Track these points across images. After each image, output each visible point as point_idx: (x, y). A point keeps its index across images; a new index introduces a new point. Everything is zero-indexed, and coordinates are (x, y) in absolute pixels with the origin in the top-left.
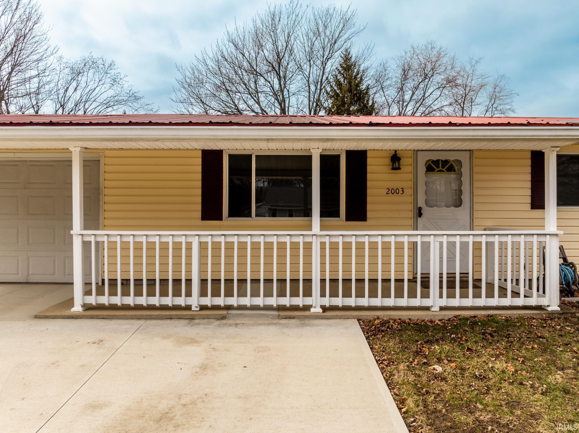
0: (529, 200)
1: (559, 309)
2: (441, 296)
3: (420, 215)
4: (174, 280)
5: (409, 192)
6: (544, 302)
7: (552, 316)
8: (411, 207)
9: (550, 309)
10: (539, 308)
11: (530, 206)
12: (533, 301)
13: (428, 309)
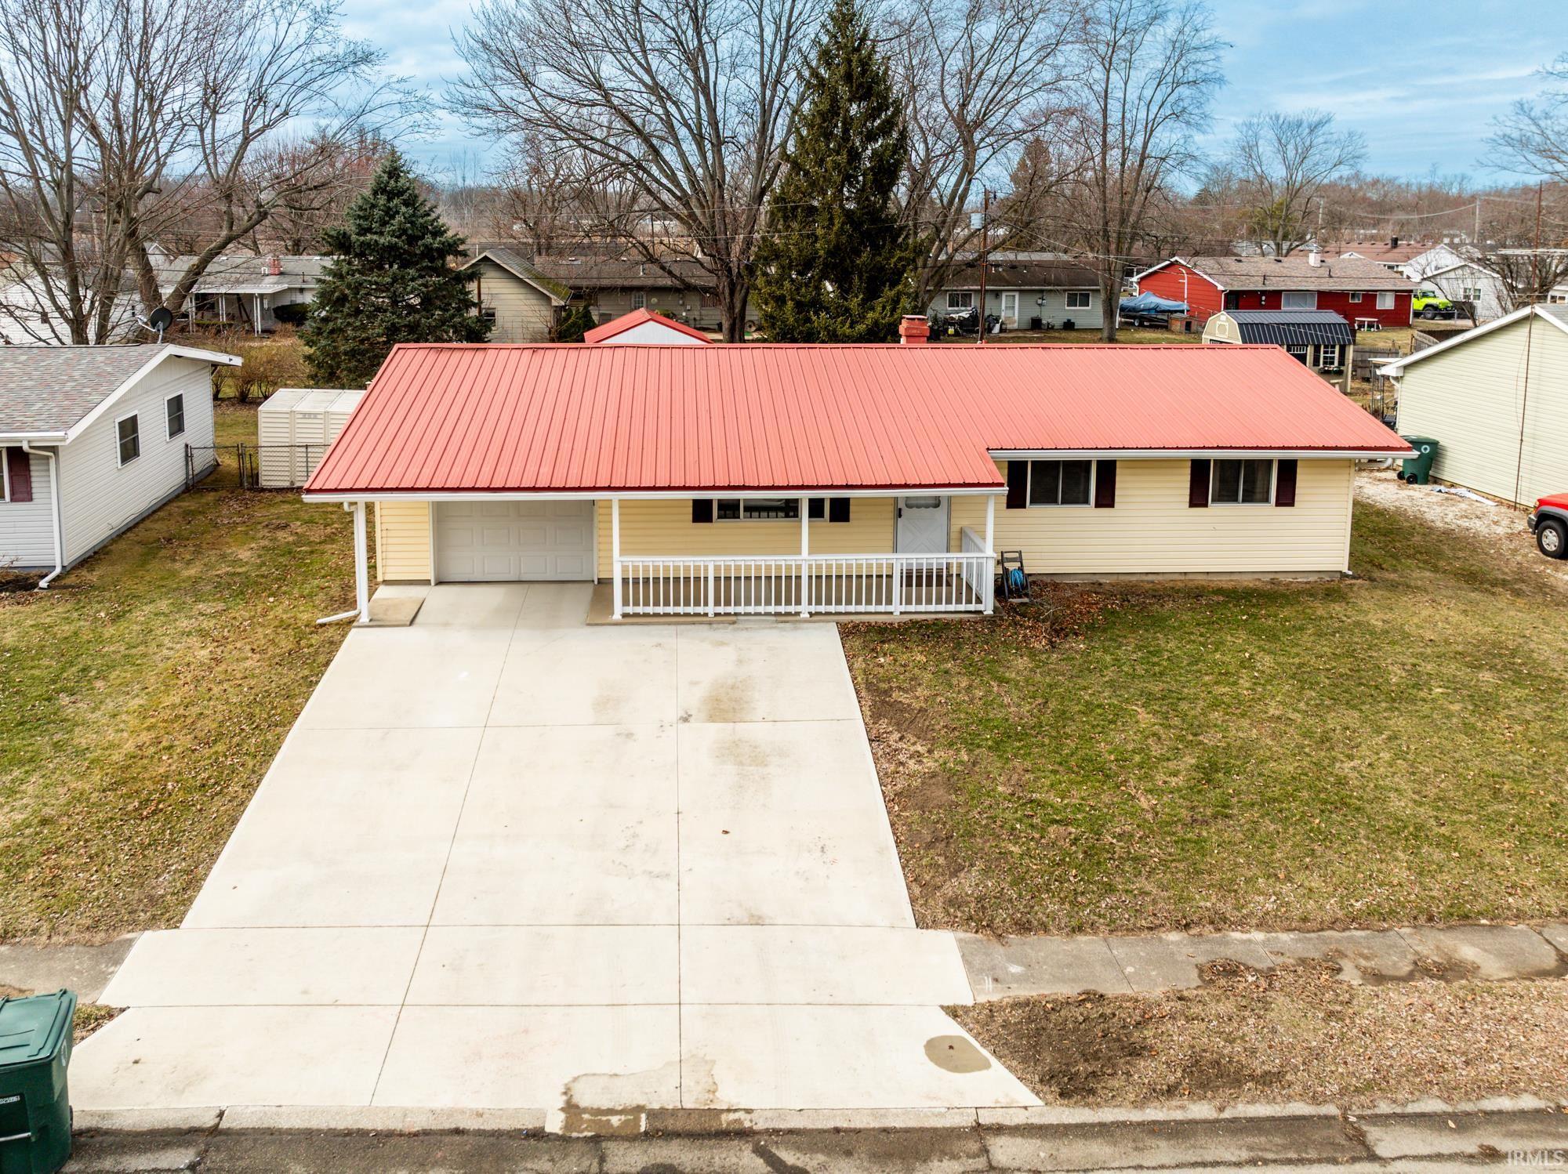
1: (992, 613)
2: (901, 604)
3: (900, 516)
6: (980, 607)
8: (891, 508)
9: (985, 613)
10: (974, 612)
11: (1005, 505)
12: (972, 607)
13: (890, 613)
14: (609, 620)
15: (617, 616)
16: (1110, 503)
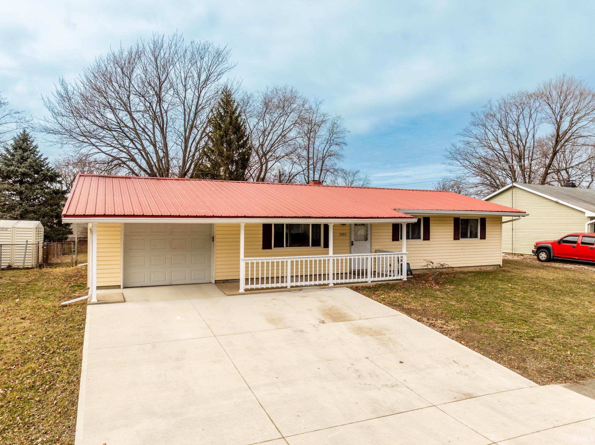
0: (391, 237)
1: (406, 280)
2: (371, 277)
3: (352, 244)
4: (277, 277)
5: (348, 235)
6: (402, 277)
7: (405, 282)
8: (348, 241)
9: (404, 280)
10: (400, 280)
11: (392, 240)
12: (399, 277)
13: (366, 282)
14: (237, 292)
15: (242, 290)
16: (428, 239)
